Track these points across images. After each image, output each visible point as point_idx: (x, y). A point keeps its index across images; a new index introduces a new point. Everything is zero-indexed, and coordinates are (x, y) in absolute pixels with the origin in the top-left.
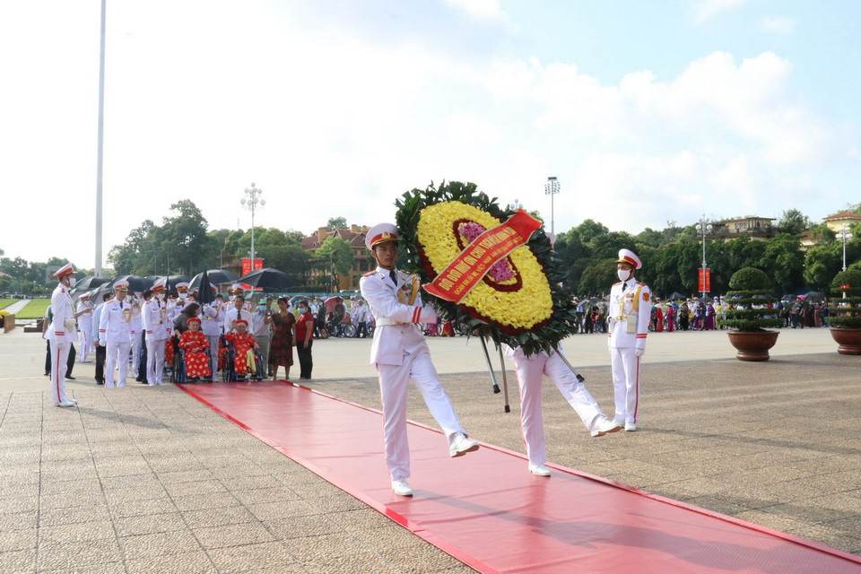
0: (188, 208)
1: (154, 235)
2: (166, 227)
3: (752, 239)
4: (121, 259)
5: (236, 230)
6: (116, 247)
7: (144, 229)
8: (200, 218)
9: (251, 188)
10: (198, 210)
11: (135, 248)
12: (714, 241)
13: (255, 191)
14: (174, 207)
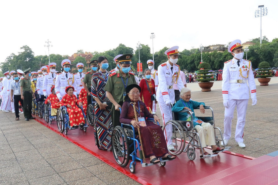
0: (26, 48)
1: (15, 58)
2: (19, 55)
3: (218, 52)
4: (4, 67)
5: (45, 55)
6: (2, 63)
7: (11, 56)
8: (31, 52)
9: (48, 41)
10: (30, 49)
11: (9, 63)
12: (206, 53)
14: (21, 48)
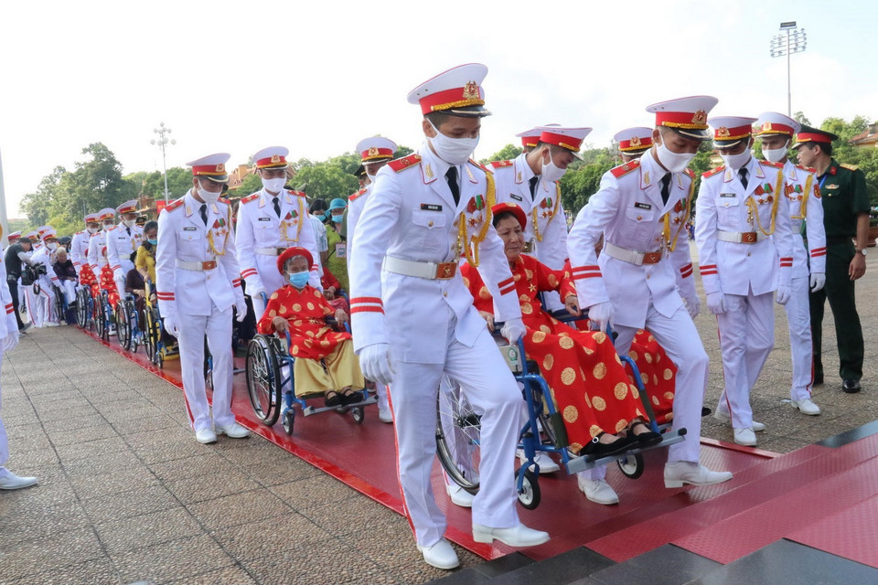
0: (99, 150)
1: (67, 181)
2: (78, 174)
4: (34, 207)
5: (154, 171)
6: (28, 196)
7: (56, 176)
8: (113, 161)
9: (160, 128)
10: (111, 153)
11: (49, 196)
13: (164, 131)
14: (85, 151)
